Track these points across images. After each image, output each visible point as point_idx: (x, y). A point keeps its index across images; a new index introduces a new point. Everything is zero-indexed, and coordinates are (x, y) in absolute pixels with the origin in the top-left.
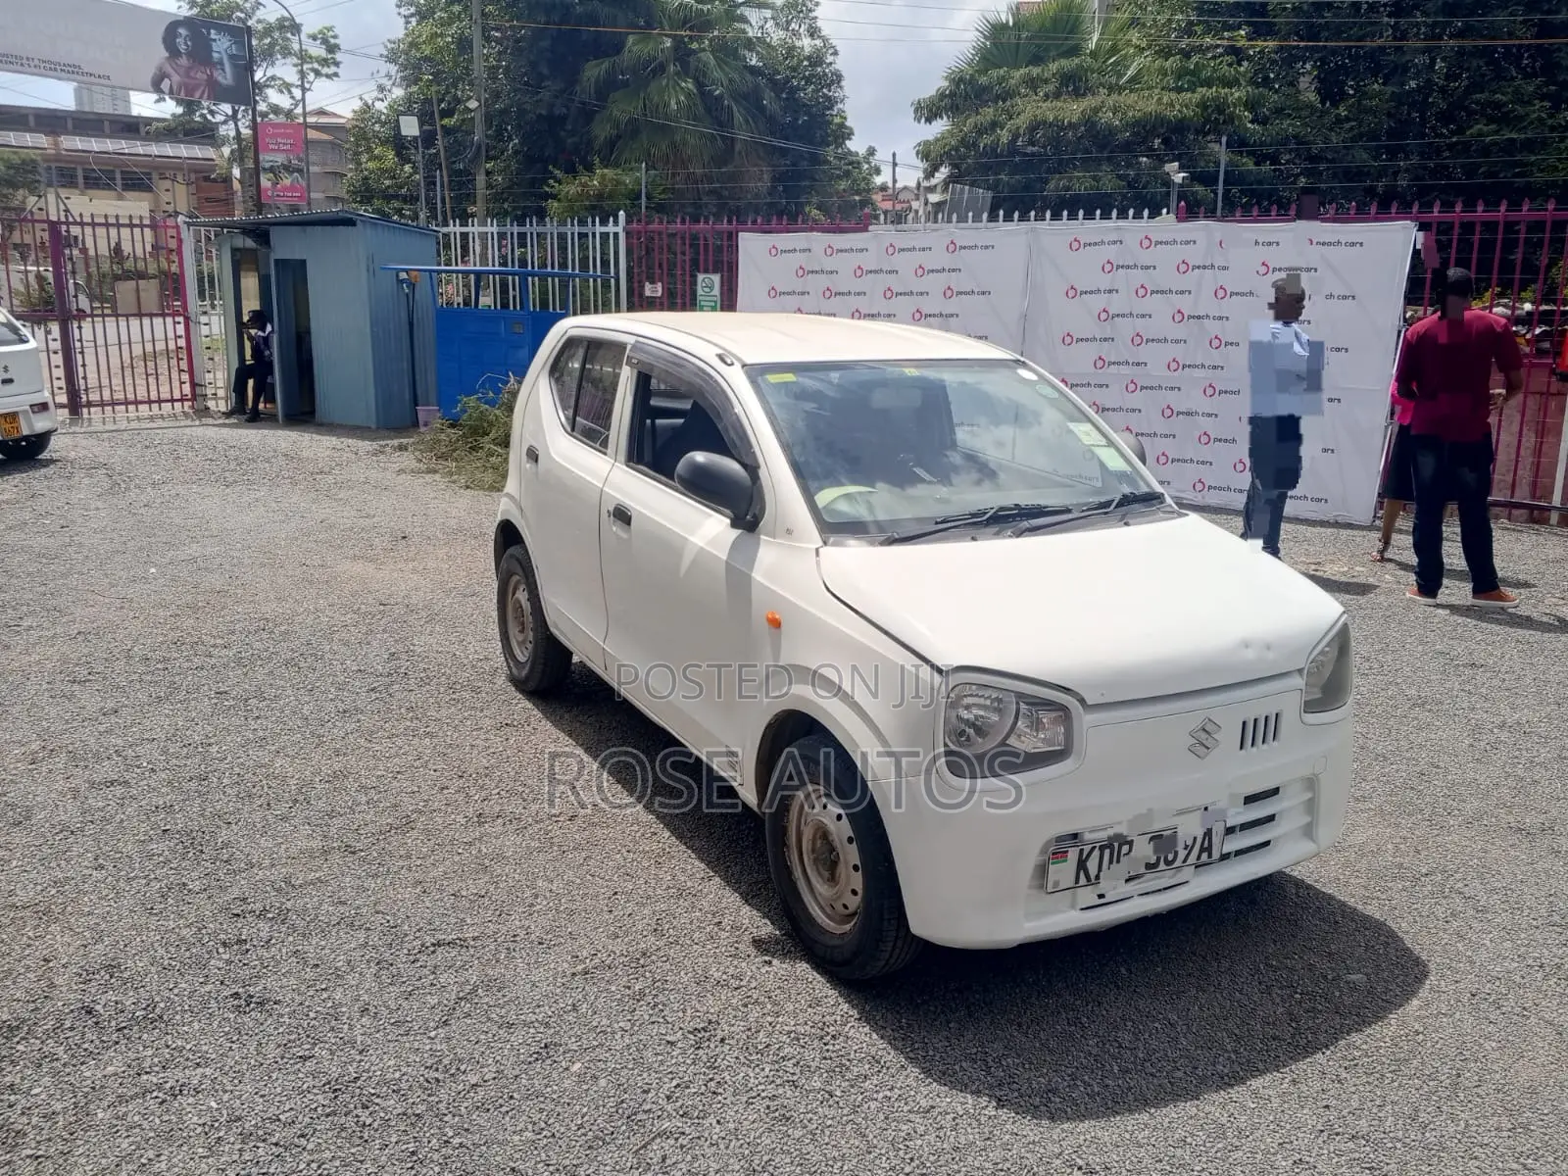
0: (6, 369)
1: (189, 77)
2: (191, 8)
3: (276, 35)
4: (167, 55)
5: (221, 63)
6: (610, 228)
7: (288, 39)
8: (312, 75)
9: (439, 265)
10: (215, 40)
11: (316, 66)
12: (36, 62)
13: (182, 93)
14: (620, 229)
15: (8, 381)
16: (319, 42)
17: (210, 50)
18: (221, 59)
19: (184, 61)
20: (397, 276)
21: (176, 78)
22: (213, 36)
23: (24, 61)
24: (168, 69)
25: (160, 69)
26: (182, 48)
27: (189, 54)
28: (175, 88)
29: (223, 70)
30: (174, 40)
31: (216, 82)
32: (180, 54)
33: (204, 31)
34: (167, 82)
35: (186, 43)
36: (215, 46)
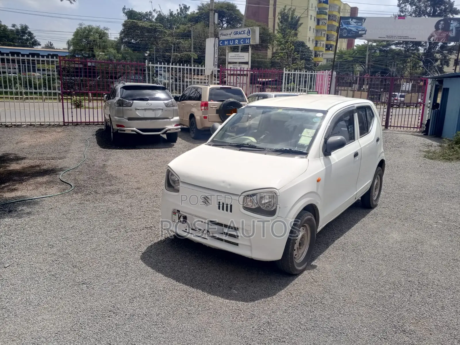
4: (435, 30)
5: (452, 30)
12: (397, 37)
13: (437, 40)
17: (450, 27)
23: (394, 37)
24: (434, 34)
25: (432, 34)
26: (440, 27)
27: (442, 29)
28: (435, 39)
29: (452, 32)
30: (439, 25)
31: (449, 36)
32: (439, 29)
33: (449, 21)
34: (433, 38)
35: (442, 26)
36: (451, 25)
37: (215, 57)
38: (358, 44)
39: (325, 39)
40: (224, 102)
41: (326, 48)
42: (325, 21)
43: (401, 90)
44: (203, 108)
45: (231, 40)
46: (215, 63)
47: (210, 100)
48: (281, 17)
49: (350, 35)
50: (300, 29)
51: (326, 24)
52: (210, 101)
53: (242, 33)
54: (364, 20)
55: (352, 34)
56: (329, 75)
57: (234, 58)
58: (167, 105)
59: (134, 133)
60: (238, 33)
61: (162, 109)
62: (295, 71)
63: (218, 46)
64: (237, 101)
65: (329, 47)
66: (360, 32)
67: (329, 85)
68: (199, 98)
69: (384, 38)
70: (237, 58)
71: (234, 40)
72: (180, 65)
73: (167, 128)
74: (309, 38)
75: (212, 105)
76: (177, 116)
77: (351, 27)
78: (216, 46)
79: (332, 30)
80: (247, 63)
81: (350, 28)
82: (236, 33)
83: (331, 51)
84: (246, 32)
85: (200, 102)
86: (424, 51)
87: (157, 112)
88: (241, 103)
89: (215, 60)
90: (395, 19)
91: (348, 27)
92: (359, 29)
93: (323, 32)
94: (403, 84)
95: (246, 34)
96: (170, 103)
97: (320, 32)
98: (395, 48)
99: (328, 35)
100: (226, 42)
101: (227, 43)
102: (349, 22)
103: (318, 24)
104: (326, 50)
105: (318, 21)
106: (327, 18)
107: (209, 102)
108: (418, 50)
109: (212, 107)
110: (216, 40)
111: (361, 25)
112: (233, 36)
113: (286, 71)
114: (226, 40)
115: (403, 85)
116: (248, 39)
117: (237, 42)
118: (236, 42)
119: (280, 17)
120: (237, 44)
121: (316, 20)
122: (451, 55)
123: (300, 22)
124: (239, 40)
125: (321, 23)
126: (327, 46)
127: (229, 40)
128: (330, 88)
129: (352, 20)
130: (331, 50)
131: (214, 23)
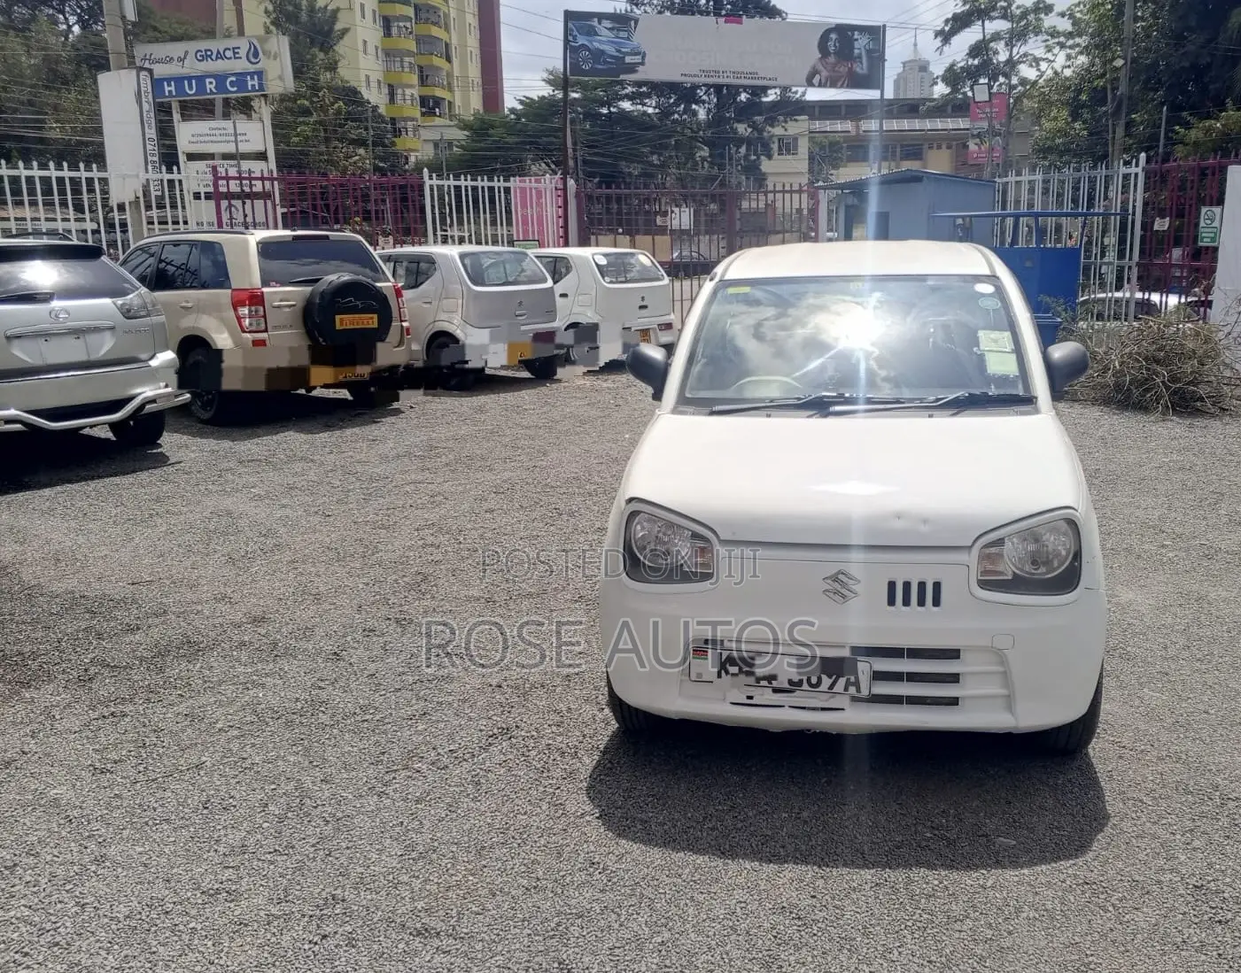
0: (643, 298)
1: (834, 71)
2: (964, 5)
3: (1031, 17)
4: (820, 56)
5: (860, 57)
6: (1133, 170)
7: (1040, 19)
8: (1058, 48)
9: (994, 210)
10: (857, 40)
11: (1062, 39)
12: (728, 73)
14: (1139, 170)
15: (642, 307)
16: (1067, 17)
17: (853, 48)
18: (861, 54)
19: (832, 59)
20: (955, 222)
21: (825, 73)
22: (856, 37)
23: (721, 74)
24: (820, 68)
25: (814, 68)
26: (832, 49)
27: (836, 53)
28: (823, 81)
29: (861, 63)
30: (827, 43)
31: (855, 72)
32: (829, 54)
33: (849, 33)
34: (817, 77)
35: (835, 45)
36: (856, 45)
37: (147, 136)
38: (527, 95)
39: (415, 79)
40: (321, 286)
41: (424, 110)
42: (408, 25)
43: (669, 227)
44: (247, 312)
45: (190, 79)
46: (150, 158)
47: (265, 283)
48: (274, 7)
49: (600, 67)
50: (341, 48)
51: (411, 33)
52: (269, 286)
53: (229, 54)
54: (633, 23)
55: (606, 62)
56: (556, 189)
57: (207, 138)
58: (129, 311)
59: (18, 427)
60: (210, 56)
61: (112, 328)
62: (457, 177)
63: (151, 100)
64: (364, 279)
65: (431, 104)
66: (628, 59)
67: (561, 220)
68: (220, 278)
69: (695, 76)
70: (219, 138)
71: (200, 79)
72: (59, 167)
73: (140, 398)
74: (368, 77)
75: (280, 297)
76: (166, 348)
77: (600, 42)
78: (144, 100)
79: (432, 54)
80: (262, 156)
81: (596, 45)
82: (206, 56)
83: (440, 116)
84: (243, 53)
85: (229, 291)
86: (708, 115)
87: (92, 339)
88: (378, 284)
89: (149, 147)
90: (717, 23)
91: (591, 42)
92: (623, 50)
93: (407, 59)
94: (672, 212)
95: (244, 58)
96: (135, 302)
97: (398, 59)
98: (632, 108)
99: (421, 69)
100: (169, 85)
101: (173, 88)
102: (593, 27)
103: (388, 33)
104: (423, 114)
105: (387, 23)
106: (413, 16)
107: (265, 290)
108: (695, 113)
109: (279, 307)
110: (141, 77)
111: (628, 39)
112: (193, 67)
113: (431, 178)
114: (169, 80)
115: (673, 215)
116: (252, 74)
117: (212, 87)
118: (208, 86)
119: (271, 8)
120: (212, 93)
121: (379, 22)
122: (773, 126)
123: (339, 26)
124: (220, 79)
125: (394, 31)
126: (424, 101)
127: (179, 80)
128: (565, 227)
129: (600, 23)
130: (438, 114)
131: (123, 17)
